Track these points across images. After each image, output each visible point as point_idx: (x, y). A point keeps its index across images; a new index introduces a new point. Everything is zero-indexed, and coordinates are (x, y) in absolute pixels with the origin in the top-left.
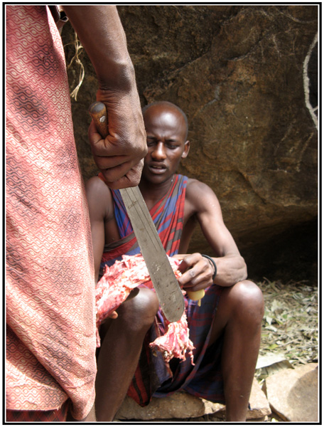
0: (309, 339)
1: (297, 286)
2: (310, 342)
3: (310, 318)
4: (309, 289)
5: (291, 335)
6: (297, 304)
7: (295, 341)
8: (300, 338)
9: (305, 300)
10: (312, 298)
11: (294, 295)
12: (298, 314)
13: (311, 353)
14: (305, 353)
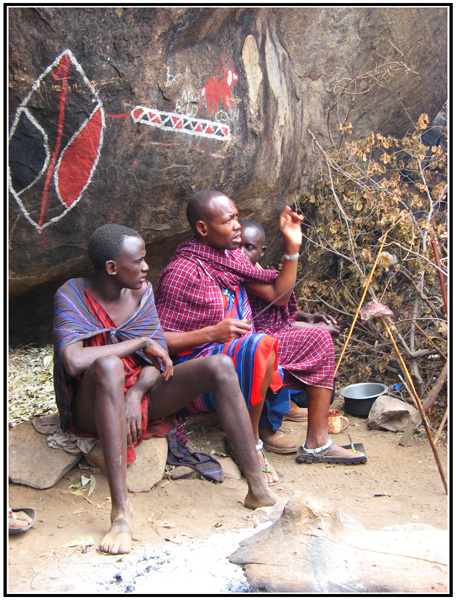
0: (33, 397)
1: (26, 349)
2: (34, 399)
3: (35, 377)
4: (36, 350)
5: (17, 396)
6: (25, 365)
7: (21, 401)
8: (25, 397)
9: (32, 362)
10: (38, 359)
11: (23, 358)
12: (25, 376)
13: (33, 410)
14: (27, 410)
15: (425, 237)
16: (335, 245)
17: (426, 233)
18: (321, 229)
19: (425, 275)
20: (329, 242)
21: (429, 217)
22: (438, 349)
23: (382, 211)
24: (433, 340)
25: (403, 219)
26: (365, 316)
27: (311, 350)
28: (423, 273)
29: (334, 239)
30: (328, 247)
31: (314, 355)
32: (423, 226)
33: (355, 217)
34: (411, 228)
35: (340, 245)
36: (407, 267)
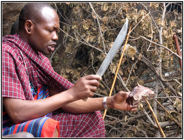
15: (161, 32)
16: (88, 39)
17: (162, 28)
18: (75, 26)
19: (162, 62)
20: (82, 37)
21: (163, 16)
22: (176, 121)
23: (124, 11)
24: (172, 113)
25: (143, 17)
26: (138, 97)
27: (87, 127)
28: (161, 61)
29: (87, 35)
30: (83, 41)
31: (89, 132)
32: (159, 23)
33: (103, 16)
34: (149, 25)
35: (92, 39)
36: (146, 56)
